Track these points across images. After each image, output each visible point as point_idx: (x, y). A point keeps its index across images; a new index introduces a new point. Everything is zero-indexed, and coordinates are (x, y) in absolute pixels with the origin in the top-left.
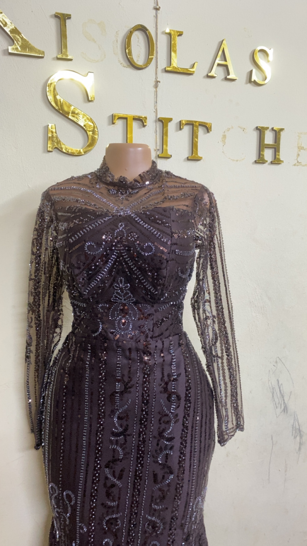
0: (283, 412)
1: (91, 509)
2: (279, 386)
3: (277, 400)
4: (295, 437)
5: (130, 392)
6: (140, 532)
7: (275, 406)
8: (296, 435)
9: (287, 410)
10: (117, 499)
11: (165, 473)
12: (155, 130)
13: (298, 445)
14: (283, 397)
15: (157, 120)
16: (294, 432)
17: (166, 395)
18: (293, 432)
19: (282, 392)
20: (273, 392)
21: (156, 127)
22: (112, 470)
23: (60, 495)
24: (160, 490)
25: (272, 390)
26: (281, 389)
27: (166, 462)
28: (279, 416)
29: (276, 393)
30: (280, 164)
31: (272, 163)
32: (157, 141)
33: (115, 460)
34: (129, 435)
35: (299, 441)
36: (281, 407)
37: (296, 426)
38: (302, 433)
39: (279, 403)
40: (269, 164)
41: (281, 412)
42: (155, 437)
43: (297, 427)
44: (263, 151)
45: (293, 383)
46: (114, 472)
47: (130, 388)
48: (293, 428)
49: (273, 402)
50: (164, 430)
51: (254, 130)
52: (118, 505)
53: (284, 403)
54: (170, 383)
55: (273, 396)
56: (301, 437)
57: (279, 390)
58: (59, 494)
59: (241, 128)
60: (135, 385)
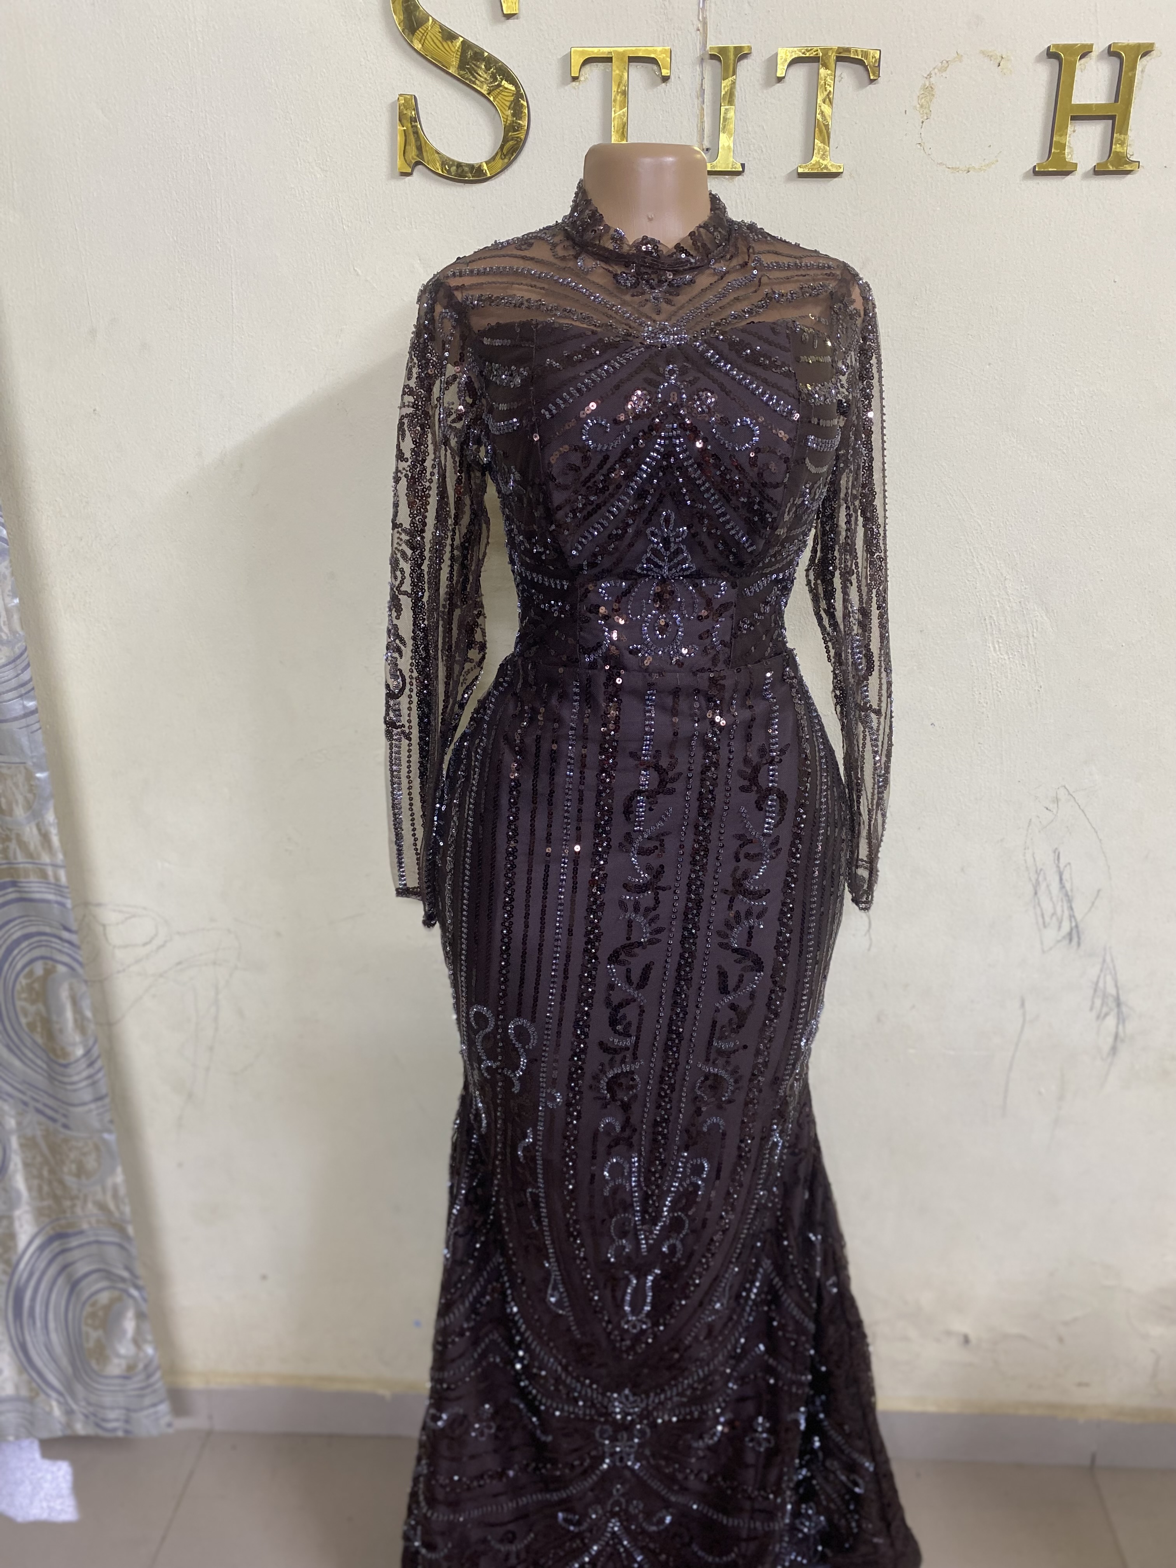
0: (1066, 942)
1: (575, 1056)
2: (1058, 867)
3: (1047, 906)
4: (1101, 1017)
5: (671, 792)
6: (684, 1100)
7: (1040, 920)
8: (1105, 1010)
9: (1079, 938)
10: (633, 1030)
11: (744, 969)
12: (699, 86)
13: (1110, 1040)
14: (1070, 901)
15: (707, 56)
16: (1098, 1002)
17: (753, 796)
18: (1093, 1003)
19: (1068, 886)
20: (1037, 880)
21: (703, 79)
22: (624, 968)
23: (500, 1031)
24: (733, 1007)
25: (1034, 877)
26: (1066, 876)
27: (749, 945)
28: (1051, 949)
29: (1048, 886)
30: (1128, 172)
31: (1099, 172)
32: (702, 122)
33: (630, 947)
34: (664, 889)
35: (1113, 1030)
36: (1060, 927)
37: (1105, 987)
38: (1124, 1009)
39: (1054, 914)
40: (1086, 176)
41: (1059, 941)
42: (726, 892)
43: (1112, 991)
44: (1063, 131)
45: (1109, 867)
46: (628, 971)
47: (673, 780)
48: (1095, 990)
49: (1034, 908)
50: (746, 875)
51: (1039, 59)
52: (637, 1042)
53: (1072, 917)
54: (764, 769)
55: (1036, 893)
56: (1121, 1019)
57: (1057, 878)
58: (497, 1027)
59: (990, 57)
60: (684, 775)
